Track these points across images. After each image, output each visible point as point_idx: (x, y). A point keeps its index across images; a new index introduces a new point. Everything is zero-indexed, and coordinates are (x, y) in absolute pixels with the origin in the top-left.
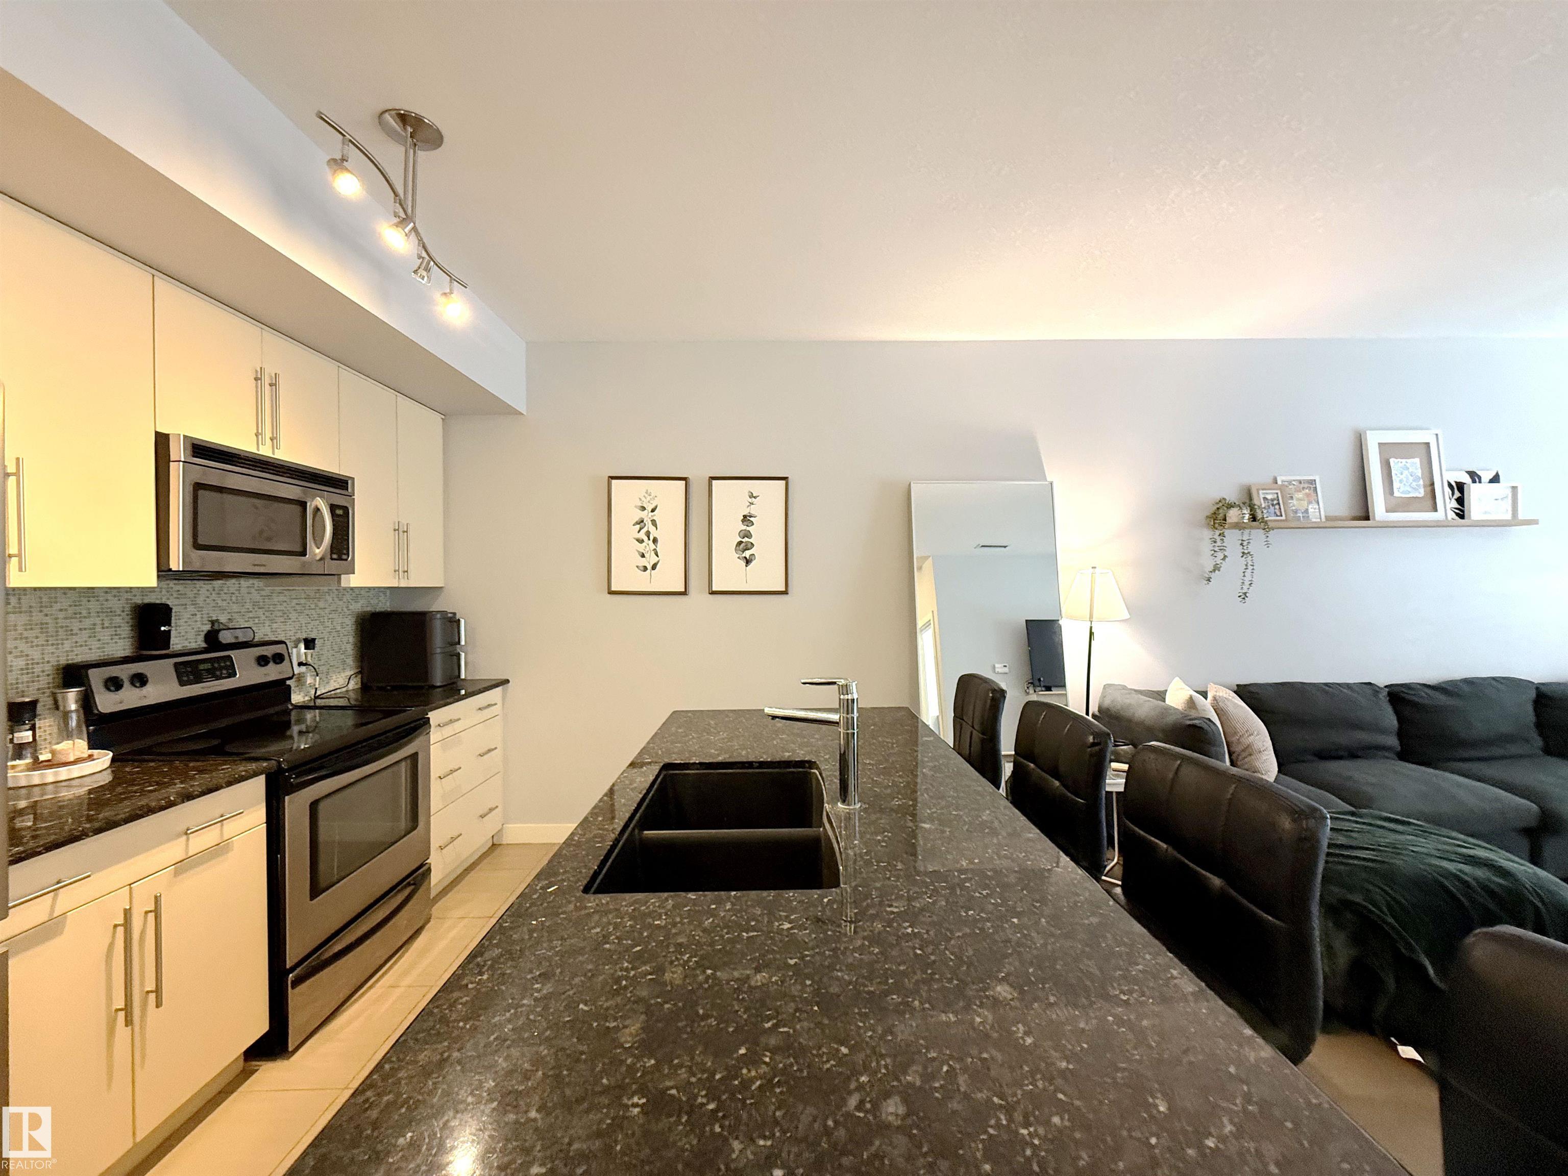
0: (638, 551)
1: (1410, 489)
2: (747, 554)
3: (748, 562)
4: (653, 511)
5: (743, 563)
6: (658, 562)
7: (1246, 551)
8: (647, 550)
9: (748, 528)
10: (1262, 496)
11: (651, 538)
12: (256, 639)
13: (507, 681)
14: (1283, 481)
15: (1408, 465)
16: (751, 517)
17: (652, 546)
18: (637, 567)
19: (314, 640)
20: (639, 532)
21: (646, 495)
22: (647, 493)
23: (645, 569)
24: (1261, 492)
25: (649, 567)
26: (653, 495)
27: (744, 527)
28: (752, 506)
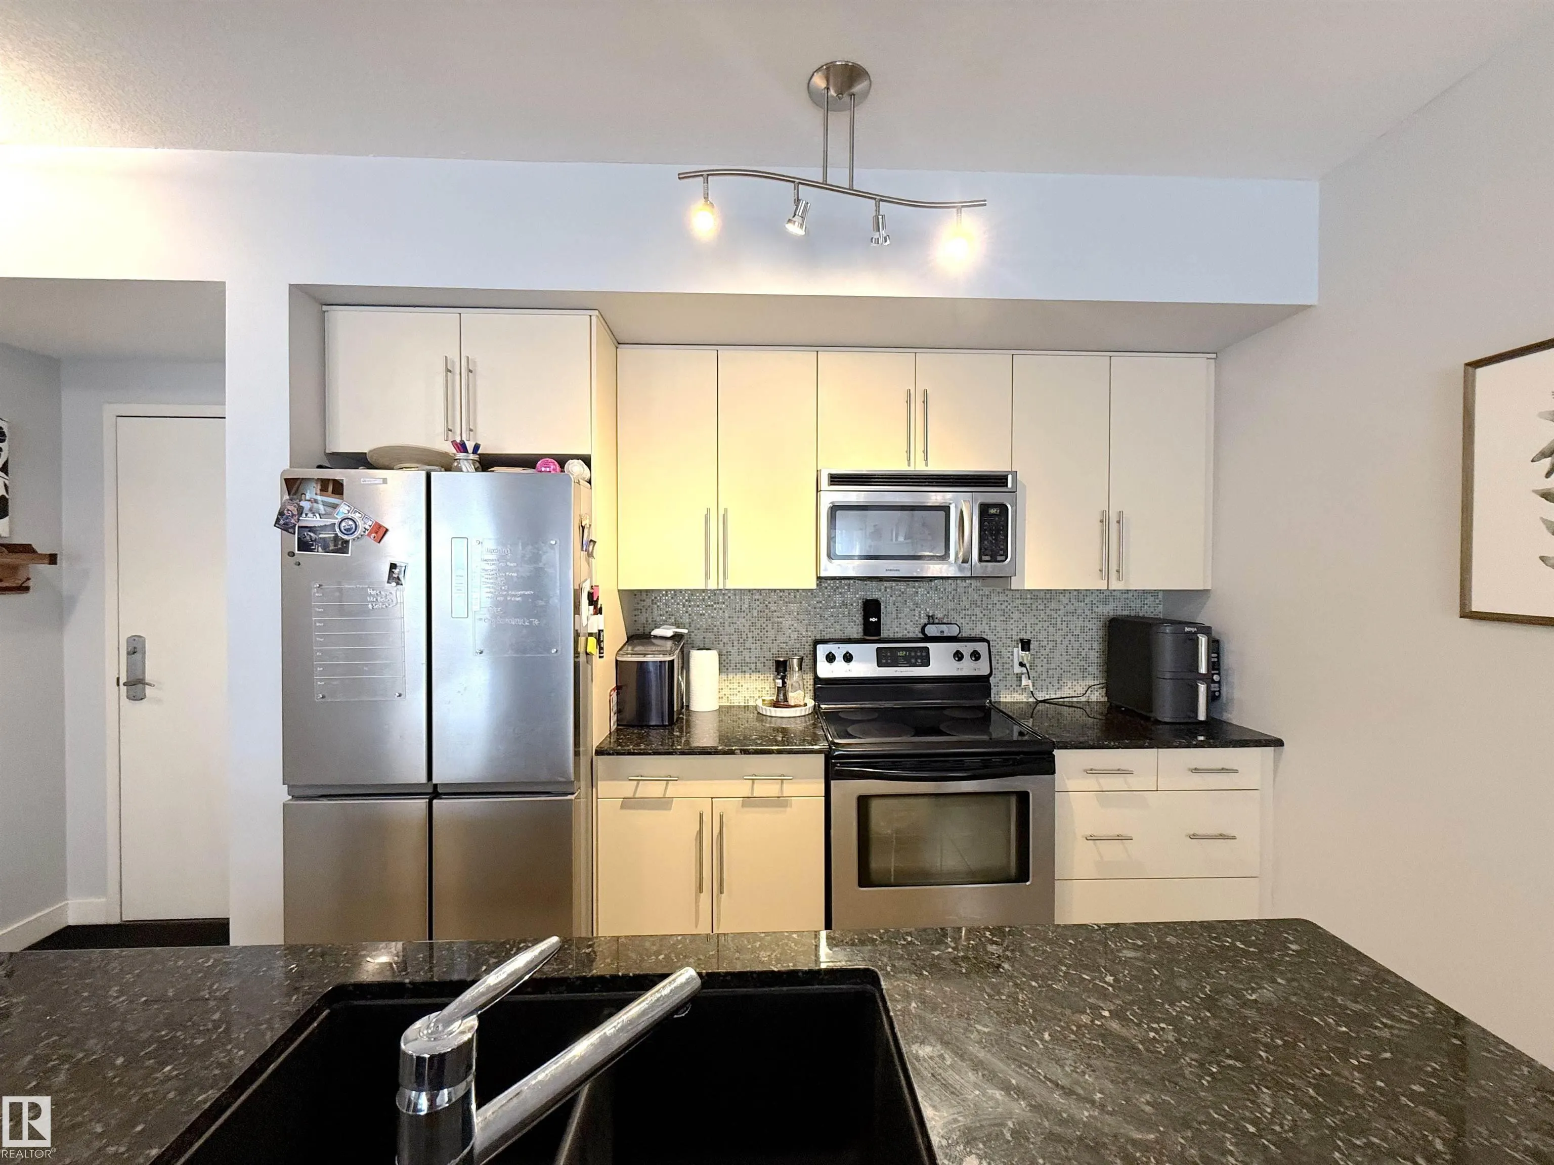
12: (964, 635)
13: (1279, 743)
18: (1543, 558)
19: (1029, 642)
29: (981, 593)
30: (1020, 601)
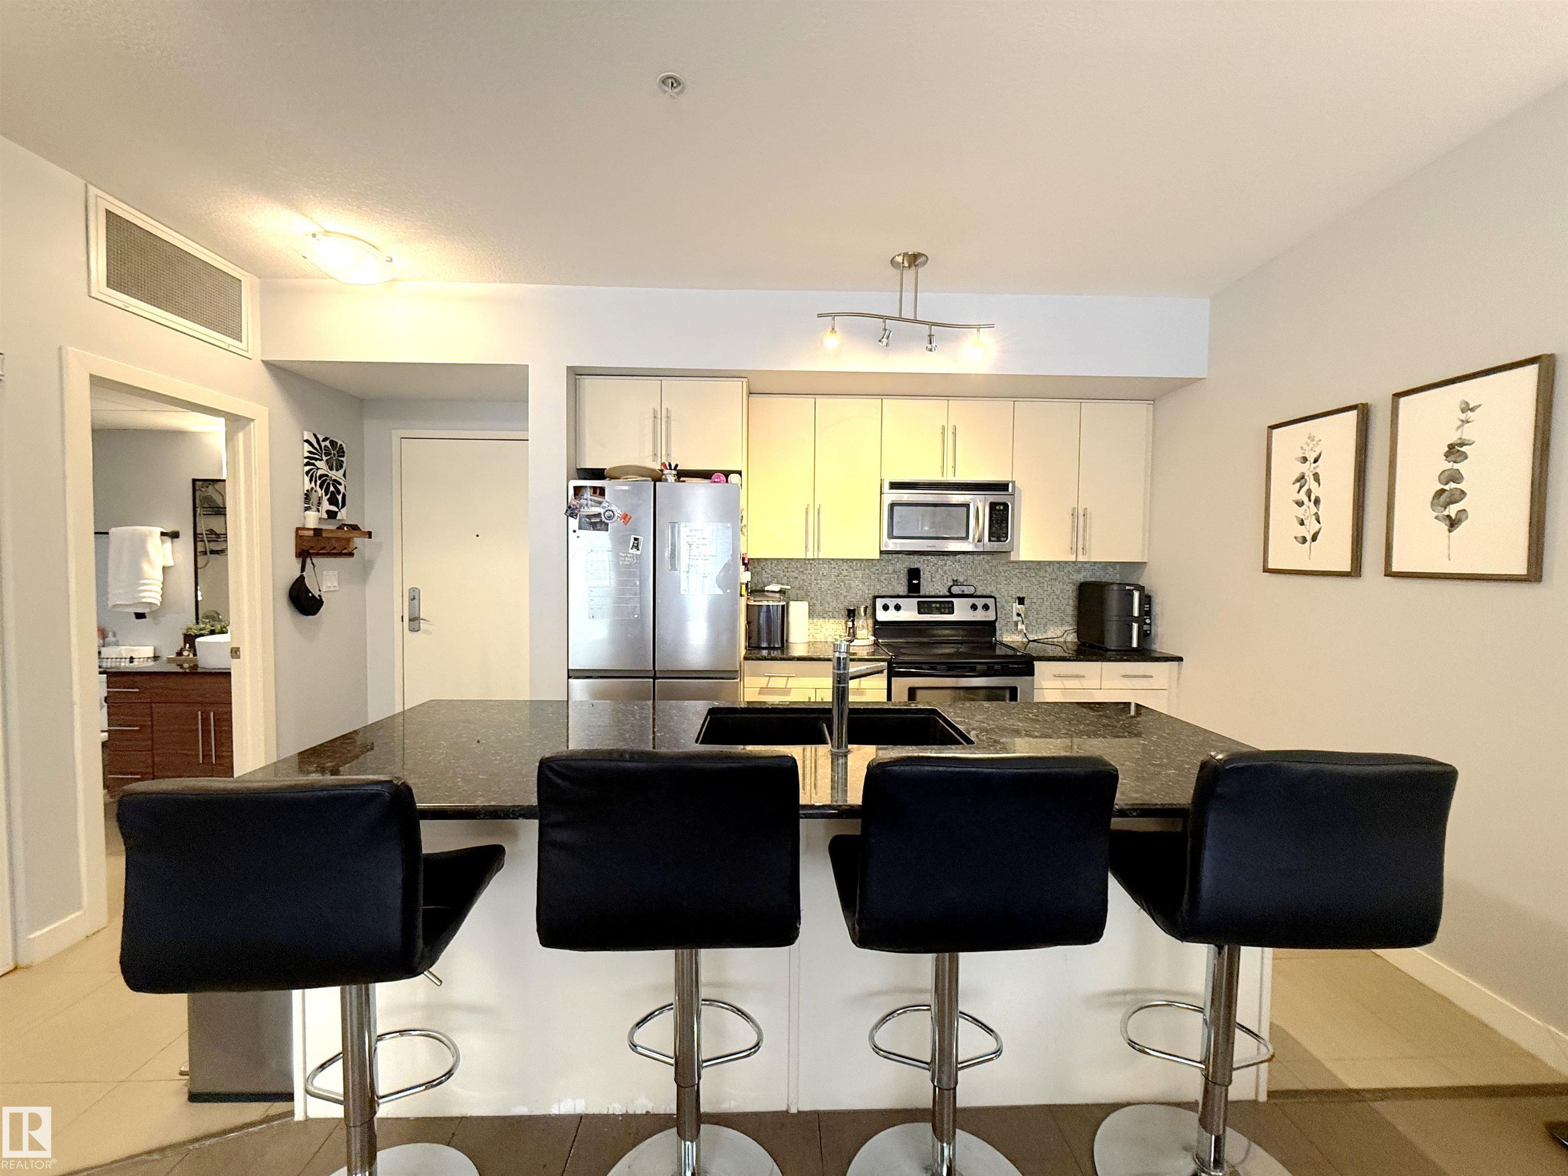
0: (1297, 517)
2: (1452, 510)
3: (1453, 523)
4: (1316, 461)
5: (1444, 527)
6: (1320, 529)
8: (1306, 515)
9: (1456, 466)
11: (1313, 498)
12: (978, 594)
13: (1180, 659)
16: (1462, 445)
17: (1314, 509)
18: (1296, 538)
19: (1024, 598)
20: (1298, 492)
21: (1309, 441)
22: (1309, 438)
23: (1304, 540)
25: (1309, 538)
26: (1317, 439)
27: (1449, 465)
28: (1466, 425)
29: (991, 564)
30: (1018, 571)
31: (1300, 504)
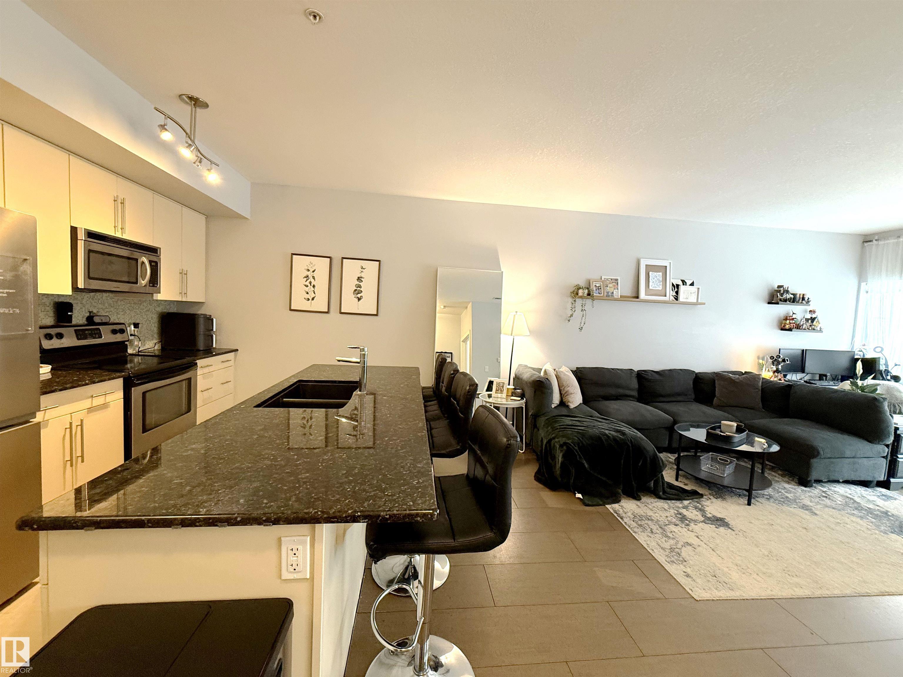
0: (305, 291)
1: (656, 286)
2: (359, 296)
3: (359, 299)
4: (313, 272)
5: (356, 300)
6: (315, 297)
7: (583, 309)
8: (309, 290)
9: (360, 283)
10: (594, 285)
11: (312, 285)
12: (110, 322)
14: (604, 279)
15: (657, 275)
16: (361, 278)
17: (313, 289)
18: (305, 298)
20: (306, 281)
22: (310, 263)
23: (308, 299)
24: (594, 283)
25: (310, 299)
26: (314, 264)
27: (358, 283)
28: (362, 273)
31: (307, 286)
